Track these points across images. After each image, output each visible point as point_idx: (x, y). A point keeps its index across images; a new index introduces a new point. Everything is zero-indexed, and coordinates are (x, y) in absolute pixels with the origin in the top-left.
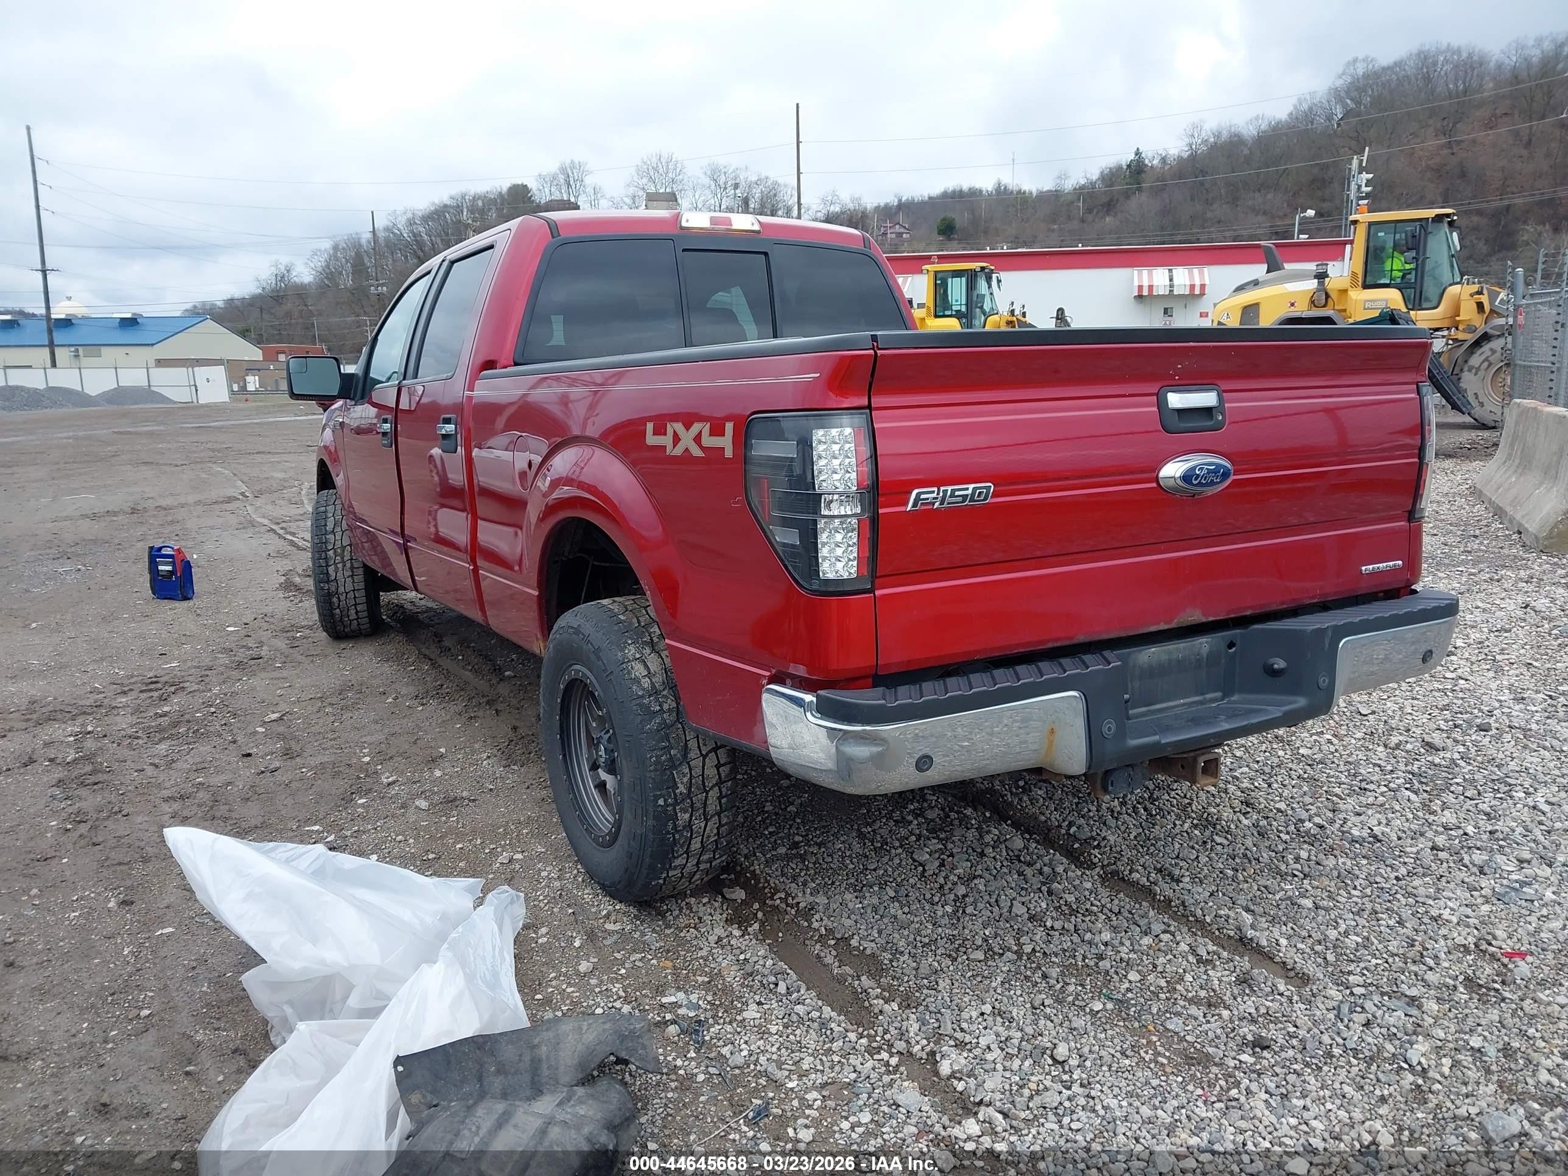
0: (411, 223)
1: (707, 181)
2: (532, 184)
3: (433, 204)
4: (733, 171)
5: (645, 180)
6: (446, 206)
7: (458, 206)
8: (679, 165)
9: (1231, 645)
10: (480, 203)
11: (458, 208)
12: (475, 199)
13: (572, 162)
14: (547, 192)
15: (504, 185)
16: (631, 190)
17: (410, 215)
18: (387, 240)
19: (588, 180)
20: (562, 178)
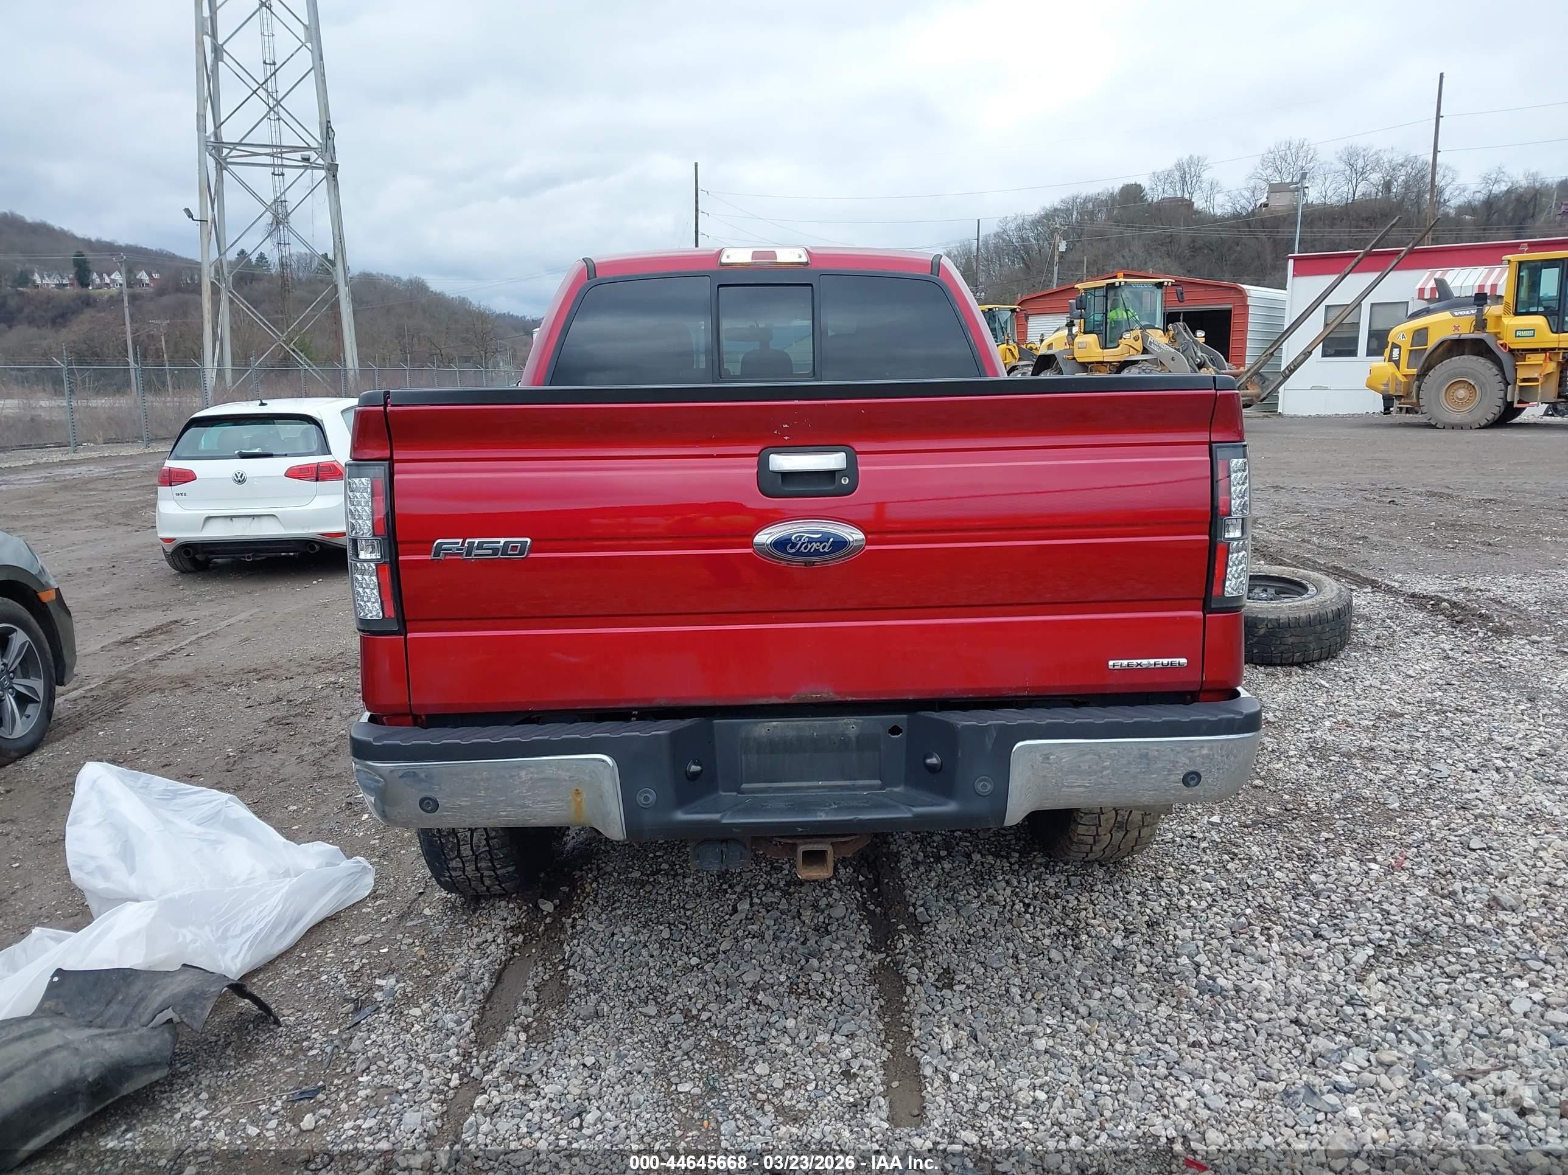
0: (1020, 228)
1: (1342, 166)
2: (1146, 184)
3: (1044, 208)
4: (1376, 153)
5: (1270, 171)
6: (1056, 210)
7: (1068, 209)
8: (1311, 152)
9: (895, 730)
10: (1090, 206)
11: (1068, 212)
12: (1086, 201)
13: (1191, 157)
14: (1160, 189)
15: (1116, 186)
16: (1252, 183)
17: (1020, 221)
18: (996, 246)
19: (1206, 176)
20: (1177, 175)
